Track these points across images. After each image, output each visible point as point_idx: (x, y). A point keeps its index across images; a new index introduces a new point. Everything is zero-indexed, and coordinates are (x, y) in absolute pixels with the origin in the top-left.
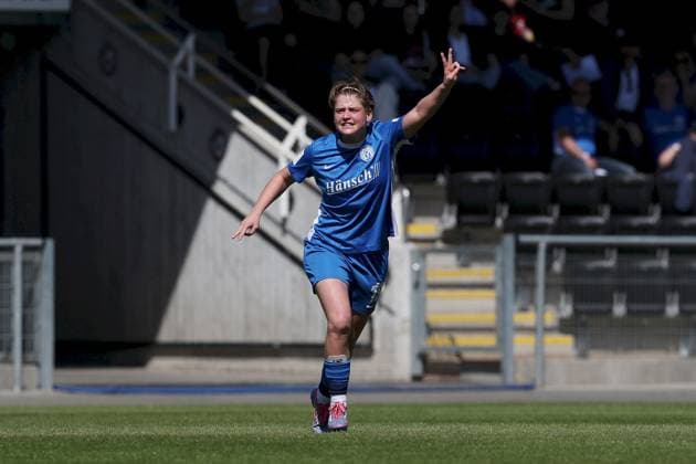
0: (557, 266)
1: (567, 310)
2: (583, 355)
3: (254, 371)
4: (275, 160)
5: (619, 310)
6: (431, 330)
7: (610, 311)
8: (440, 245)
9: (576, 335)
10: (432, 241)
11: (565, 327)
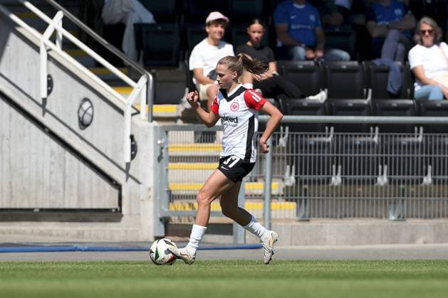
0: (283, 142)
1: (291, 180)
2: (305, 219)
3: (16, 232)
4: (37, 49)
5: (336, 180)
6: (172, 197)
7: (329, 181)
8: (180, 123)
9: (298, 202)
10: (174, 119)
11: (289, 195)
